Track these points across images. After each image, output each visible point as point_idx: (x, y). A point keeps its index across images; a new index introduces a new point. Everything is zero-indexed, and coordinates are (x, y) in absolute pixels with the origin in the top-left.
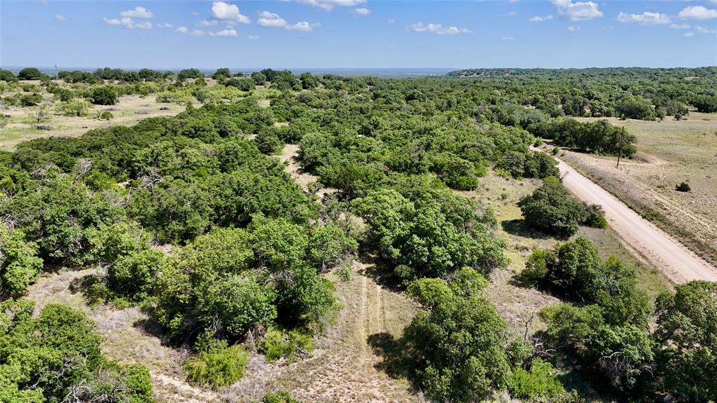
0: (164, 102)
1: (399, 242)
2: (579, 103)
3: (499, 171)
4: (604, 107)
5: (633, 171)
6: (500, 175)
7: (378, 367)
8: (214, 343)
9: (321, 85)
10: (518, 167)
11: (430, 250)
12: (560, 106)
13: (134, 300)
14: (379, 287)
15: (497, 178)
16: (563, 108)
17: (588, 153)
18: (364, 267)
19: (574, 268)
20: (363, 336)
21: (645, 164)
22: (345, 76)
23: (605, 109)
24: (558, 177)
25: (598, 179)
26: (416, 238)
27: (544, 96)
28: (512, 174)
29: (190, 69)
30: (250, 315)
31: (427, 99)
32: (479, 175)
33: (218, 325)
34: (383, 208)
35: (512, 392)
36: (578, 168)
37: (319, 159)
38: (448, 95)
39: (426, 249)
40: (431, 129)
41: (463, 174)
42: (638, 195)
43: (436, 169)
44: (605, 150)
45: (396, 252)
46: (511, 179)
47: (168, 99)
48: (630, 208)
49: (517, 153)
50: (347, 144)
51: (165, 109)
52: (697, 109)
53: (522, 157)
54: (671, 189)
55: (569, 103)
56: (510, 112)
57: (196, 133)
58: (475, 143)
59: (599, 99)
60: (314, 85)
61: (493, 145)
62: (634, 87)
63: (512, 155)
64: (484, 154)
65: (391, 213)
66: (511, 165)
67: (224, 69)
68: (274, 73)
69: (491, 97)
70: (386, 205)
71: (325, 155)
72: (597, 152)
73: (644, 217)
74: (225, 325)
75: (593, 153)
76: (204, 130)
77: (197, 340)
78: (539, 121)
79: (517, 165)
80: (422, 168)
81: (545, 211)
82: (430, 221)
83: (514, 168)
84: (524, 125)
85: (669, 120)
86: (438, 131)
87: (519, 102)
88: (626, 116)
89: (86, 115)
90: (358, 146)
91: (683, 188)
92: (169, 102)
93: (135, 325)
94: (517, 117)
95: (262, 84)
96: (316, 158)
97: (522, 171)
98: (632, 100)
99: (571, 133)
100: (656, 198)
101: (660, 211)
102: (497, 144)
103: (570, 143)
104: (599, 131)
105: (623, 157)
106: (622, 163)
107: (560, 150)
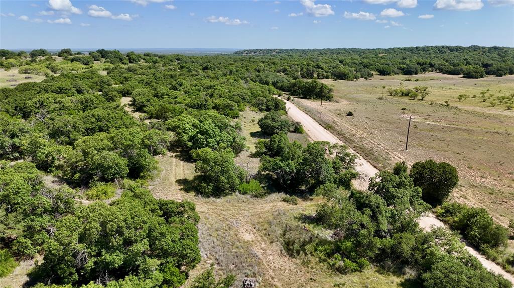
0: (25, 73)
1: (192, 139)
2: (310, 71)
3: (252, 108)
4: (324, 73)
5: (329, 107)
6: (253, 110)
7: (181, 190)
8: (98, 184)
9: (142, 60)
10: (262, 105)
11: (206, 140)
12: (299, 74)
13: (48, 172)
14: (182, 162)
15: (251, 112)
16: (301, 74)
17: (308, 99)
18: (174, 155)
19: (276, 146)
20: (173, 180)
21: (337, 104)
22: (160, 54)
23: (325, 74)
24: (285, 111)
25: (308, 111)
26: (199, 136)
27: (290, 67)
28: (259, 109)
29: (39, 49)
30: (115, 170)
31: (216, 69)
32: (241, 111)
33: (100, 174)
34: (183, 124)
35: (240, 192)
36: (299, 106)
37: (145, 103)
38: (230, 67)
39: (205, 140)
41: (231, 109)
42: (325, 118)
43: (216, 107)
44: (317, 97)
45: (190, 144)
46: (258, 112)
47: (29, 71)
48: (320, 124)
49: (262, 98)
50: (163, 95)
51: (29, 78)
52: (379, 73)
53: (265, 100)
54: (345, 115)
55: (305, 70)
56: (267, 77)
57: (61, 91)
58: (239, 93)
59: (322, 69)
60: (137, 60)
61: (250, 94)
62: (347, 61)
63: (259, 99)
64: (244, 99)
65: (187, 126)
66: (259, 104)
67: (68, 49)
68: (107, 52)
69: (257, 68)
70: (184, 122)
71: (148, 101)
72: (312, 98)
73: (325, 128)
74: (104, 175)
75: (310, 99)
76: (66, 90)
77: (90, 183)
78: (283, 82)
80: (208, 107)
82: (206, 127)
83: (260, 106)
84: (274, 84)
85: (362, 79)
86: (219, 87)
87: (275, 71)
88: (337, 78)
90: (169, 96)
91: (350, 114)
92: (29, 73)
93: (53, 182)
94: (270, 80)
95: (98, 60)
96: (143, 103)
97: (265, 108)
98: (342, 68)
99: (299, 87)
100: (335, 119)
101: (334, 125)
102: (252, 94)
103: (299, 94)
104: (313, 86)
105: (326, 100)
106: (324, 103)
107: (292, 98)
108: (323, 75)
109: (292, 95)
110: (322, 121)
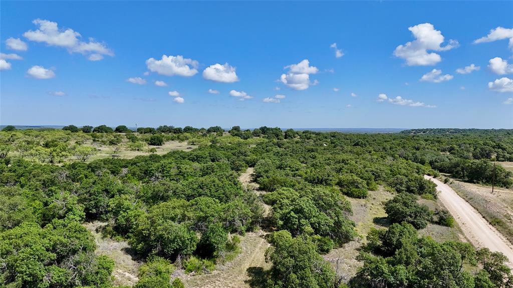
0: (192, 145)
2: (486, 151)
3: (387, 188)
5: (504, 196)
8: (157, 258)
9: (299, 137)
10: (401, 186)
13: (126, 238)
15: (384, 192)
16: (473, 154)
17: (475, 183)
18: (265, 234)
24: (434, 194)
25: (469, 199)
27: (460, 146)
28: (397, 190)
29: (215, 126)
30: (178, 244)
32: (371, 190)
34: (281, 198)
36: (458, 191)
37: (263, 174)
41: (357, 187)
42: (494, 210)
43: (340, 184)
44: (488, 182)
45: (281, 223)
46: (394, 192)
47: (195, 143)
48: (484, 217)
49: (402, 177)
51: (190, 148)
53: (405, 179)
58: (373, 169)
60: (292, 136)
63: (398, 178)
65: (286, 201)
66: (396, 184)
70: (284, 196)
72: (481, 182)
75: (478, 183)
77: (148, 256)
78: (443, 161)
79: (401, 184)
80: (329, 182)
83: (398, 186)
84: (431, 163)
87: (438, 149)
89: (142, 150)
92: (195, 145)
93: (122, 250)
94: (427, 158)
95: (259, 136)
97: (405, 189)
101: (504, 220)
105: (502, 187)
107: (451, 180)
108: (504, 157)
110: (487, 212)
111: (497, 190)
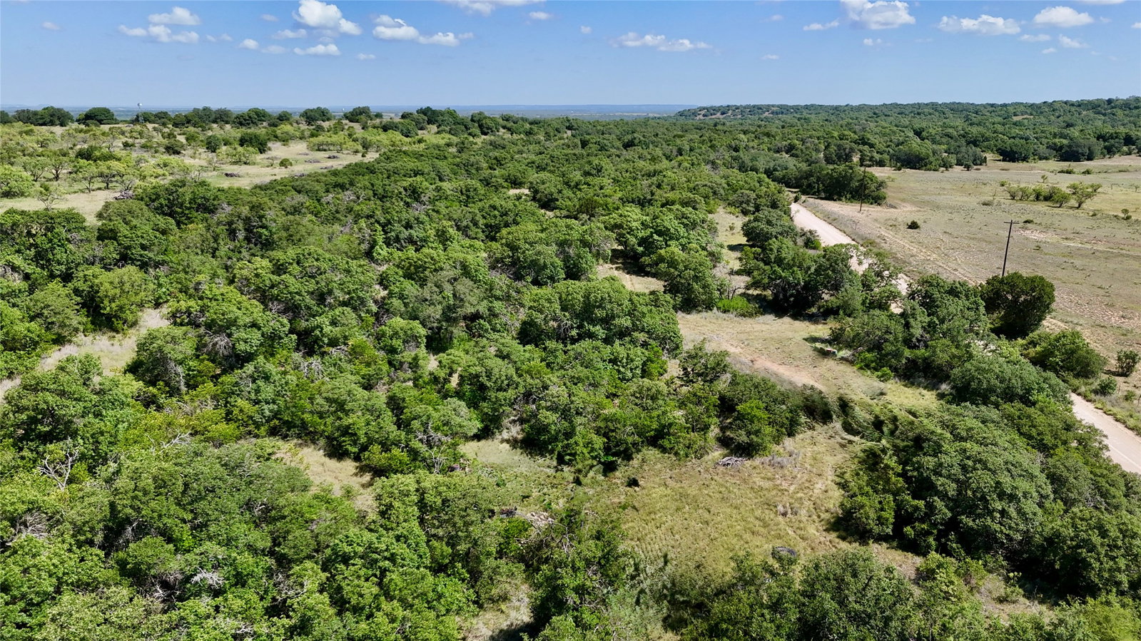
1: (643, 242)
2: (845, 149)
3: (729, 209)
4: (875, 154)
5: (874, 215)
6: (730, 213)
9: (503, 130)
10: (748, 205)
12: (822, 155)
14: (628, 276)
15: (728, 215)
16: (825, 156)
17: (835, 200)
18: (614, 266)
21: (892, 210)
23: (877, 157)
24: (789, 215)
25: (832, 220)
26: (656, 237)
27: (803, 141)
28: (743, 212)
29: (315, 107)
31: (651, 146)
32: (710, 212)
34: (627, 221)
35: (718, 308)
36: (815, 211)
37: (555, 195)
38: (678, 141)
40: (661, 172)
42: (864, 231)
44: (853, 197)
45: (641, 249)
46: (741, 215)
48: (854, 239)
49: (747, 192)
51: (334, 157)
52: (1001, 157)
53: (753, 195)
54: (903, 228)
55: (833, 148)
56: (754, 159)
58: (706, 183)
59: (872, 146)
61: (726, 186)
62: (930, 131)
63: (742, 193)
64: (715, 193)
65: (634, 224)
66: (742, 203)
67: (364, 108)
68: (435, 113)
69: (733, 144)
70: (629, 219)
72: (844, 199)
73: (862, 245)
75: (840, 200)
78: (786, 169)
79: (748, 202)
81: (762, 229)
82: (667, 224)
83: (744, 205)
84: (769, 173)
85: (958, 169)
86: (669, 173)
87: (769, 149)
88: (902, 166)
91: (914, 226)
94: (761, 165)
95: (421, 129)
96: (551, 195)
97: (752, 209)
98: (915, 144)
99: (818, 179)
100: (883, 233)
101: (878, 240)
102: (728, 185)
103: (818, 191)
104: (846, 175)
105: (872, 204)
106: (867, 209)
107: (803, 198)
108: (871, 159)
109: (804, 193)
110: (856, 234)
111: (866, 207)
